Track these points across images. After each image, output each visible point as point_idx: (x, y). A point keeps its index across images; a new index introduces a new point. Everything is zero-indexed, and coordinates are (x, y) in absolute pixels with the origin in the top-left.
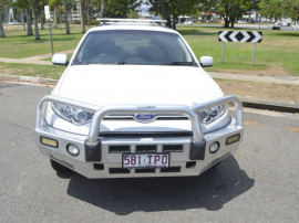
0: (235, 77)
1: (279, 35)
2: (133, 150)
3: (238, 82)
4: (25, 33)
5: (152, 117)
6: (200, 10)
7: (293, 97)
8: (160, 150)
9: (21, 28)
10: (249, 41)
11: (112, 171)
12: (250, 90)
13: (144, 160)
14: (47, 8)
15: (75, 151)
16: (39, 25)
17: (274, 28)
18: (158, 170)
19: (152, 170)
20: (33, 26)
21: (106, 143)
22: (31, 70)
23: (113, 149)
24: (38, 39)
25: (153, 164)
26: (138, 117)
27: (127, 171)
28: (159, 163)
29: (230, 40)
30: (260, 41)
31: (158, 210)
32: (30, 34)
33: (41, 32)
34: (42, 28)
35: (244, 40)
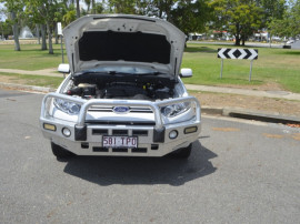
0: (230, 91)
1: (288, 53)
2: (110, 133)
3: (232, 95)
4: (40, 47)
5: (126, 109)
6: (211, 27)
7: (278, 109)
8: (130, 133)
9: (37, 42)
10: (246, 57)
11: (95, 149)
12: (240, 102)
13: (118, 142)
14: (59, 25)
15: (68, 133)
16: (54, 40)
17: (285, 47)
18: (130, 150)
19: (125, 150)
20: (47, 41)
21: (90, 127)
22: (43, 81)
23: (95, 131)
24: (51, 53)
25: (125, 145)
26: (116, 110)
27: (105, 149)
28: (130, 145)
29: (228, 57)
30: (256, 58)
31: (131, 183)
32: (44, 48)
33: (54, 47)
34: (57, 43)
35: (241, 57)
